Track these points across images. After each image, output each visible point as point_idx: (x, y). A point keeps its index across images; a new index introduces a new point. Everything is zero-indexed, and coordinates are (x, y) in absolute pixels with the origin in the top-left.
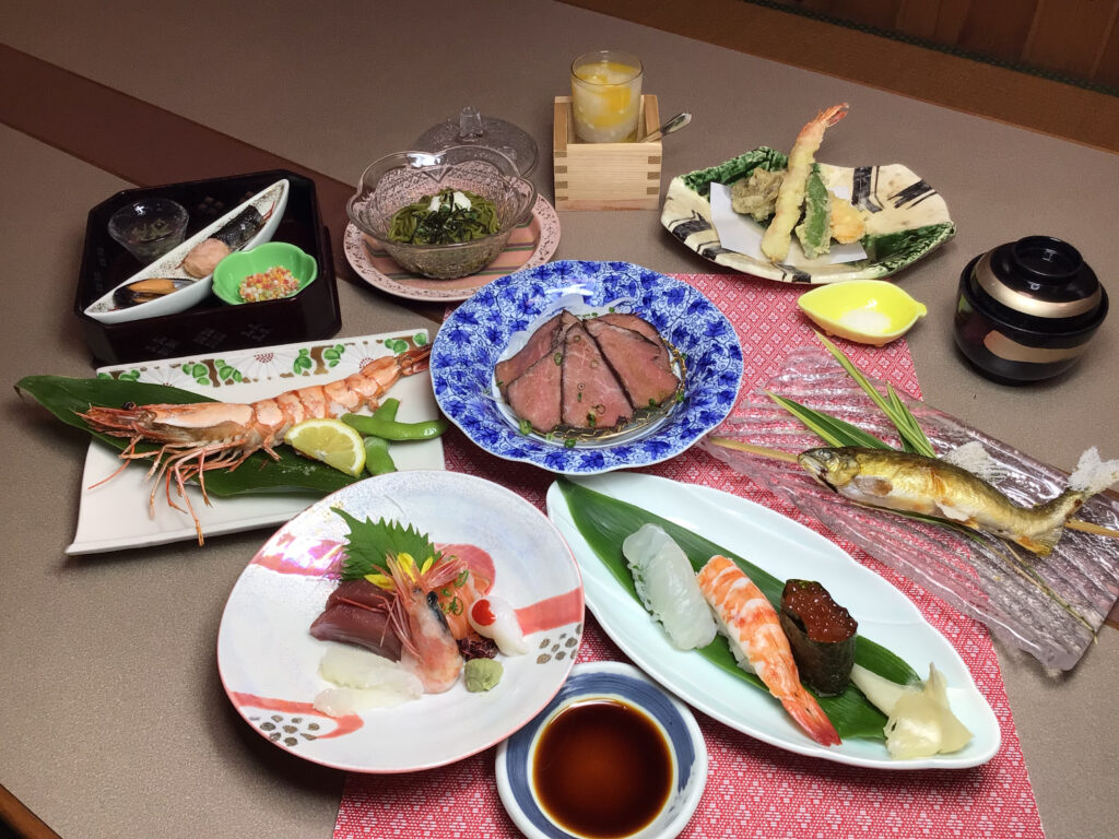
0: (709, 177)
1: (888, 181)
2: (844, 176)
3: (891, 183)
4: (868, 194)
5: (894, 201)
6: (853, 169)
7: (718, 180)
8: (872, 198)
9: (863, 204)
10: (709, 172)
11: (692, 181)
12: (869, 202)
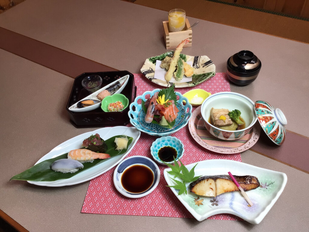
0: (156, 59)
1: (202, 60)
2: (192, 58)
3: (203, 61)
4: (197, 64)
5: (203, 65)
6: (194, 57)
7: (159, 59)
8: (198, 64)
9: (195, 66)
10: (156, 57)
11: (151, 60)
12: (197, 65)
